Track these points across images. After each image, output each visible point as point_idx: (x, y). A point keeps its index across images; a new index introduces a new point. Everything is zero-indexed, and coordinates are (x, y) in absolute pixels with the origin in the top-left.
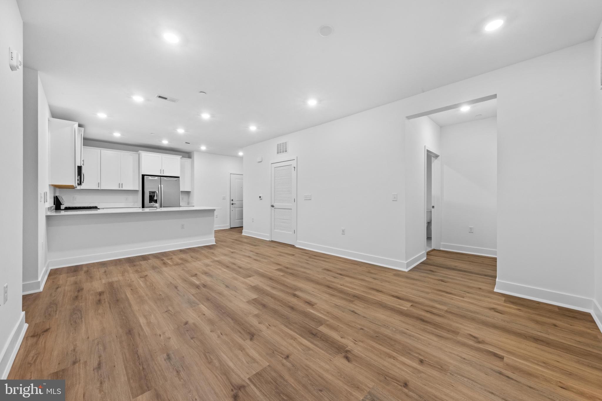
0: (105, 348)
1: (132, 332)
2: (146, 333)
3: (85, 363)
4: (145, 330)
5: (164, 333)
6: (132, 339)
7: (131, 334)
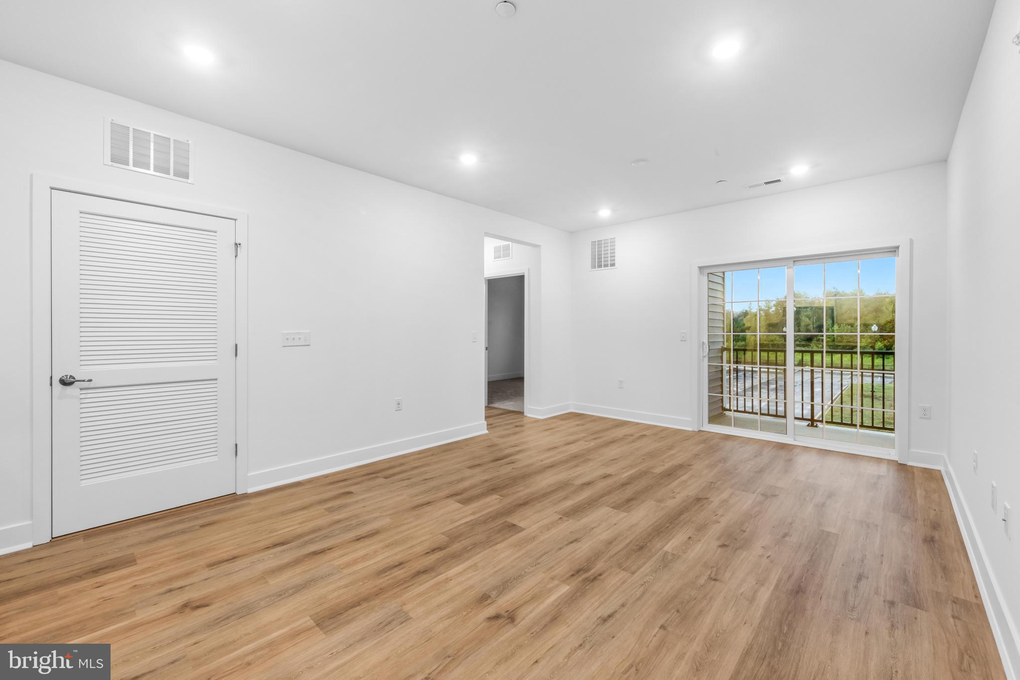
0: (846, 593)
1: (795, 587)
2: (780, 571)
3: (877, 593)
4: (777, 576)
5: (761, 556)
6: (804, 578)
7: (800, 586)
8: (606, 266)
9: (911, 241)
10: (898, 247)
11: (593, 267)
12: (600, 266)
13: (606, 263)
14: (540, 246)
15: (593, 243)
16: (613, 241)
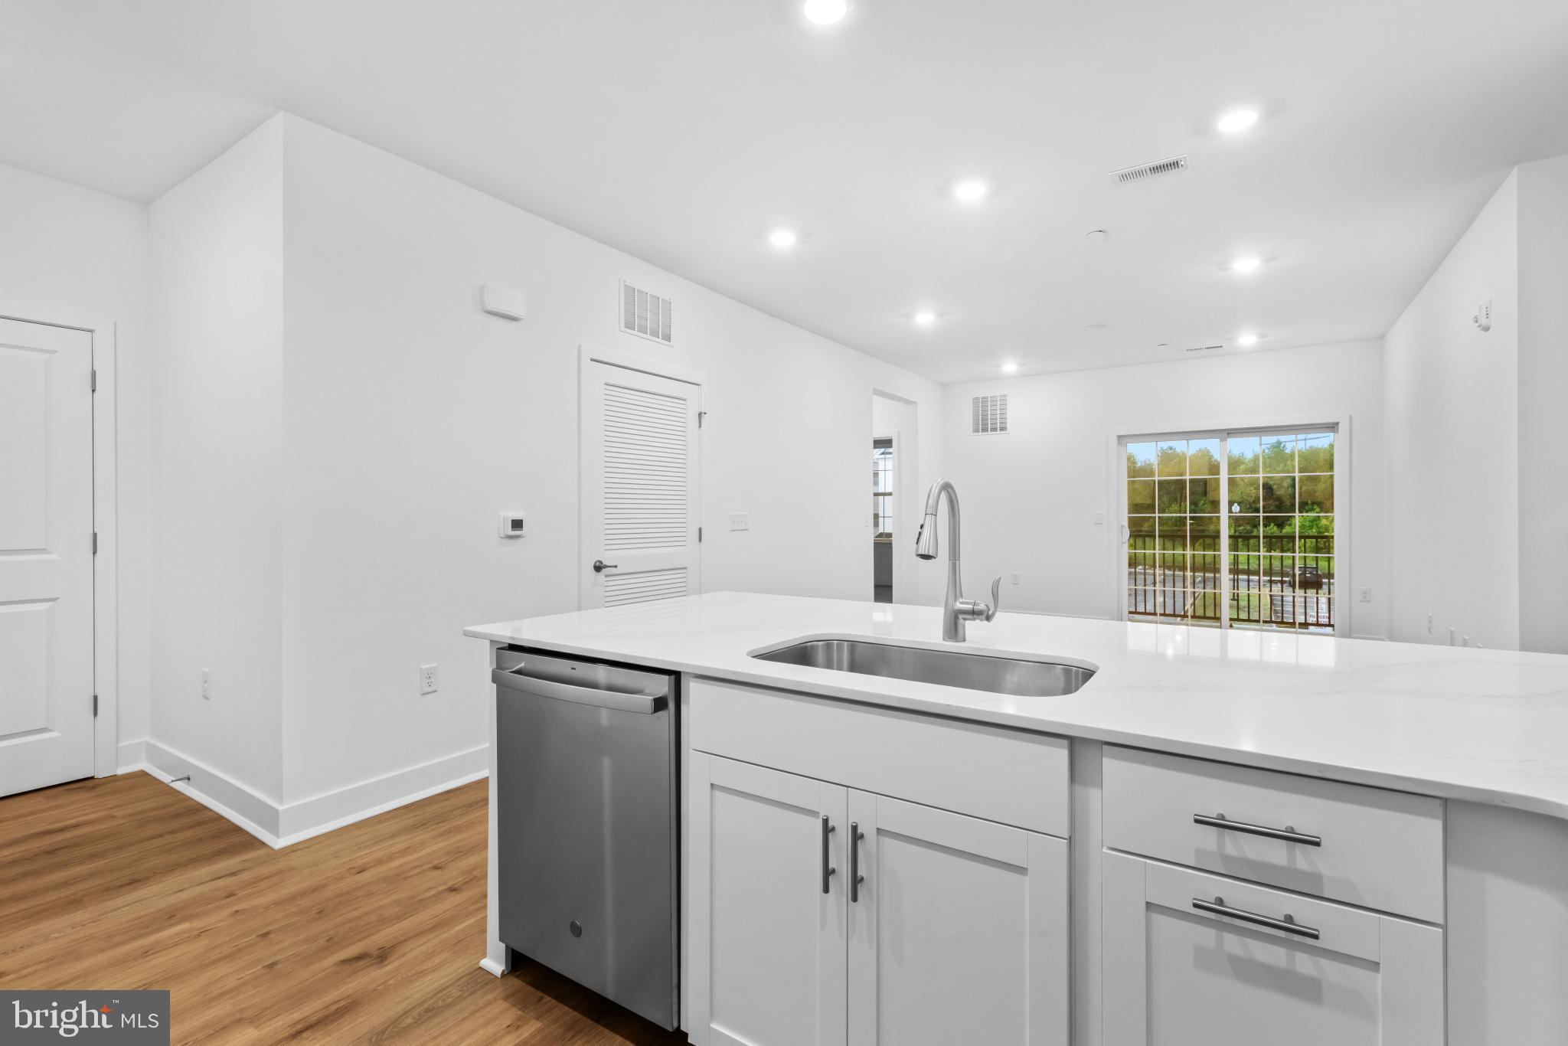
8: (994, 429)
9: (1351, 418)
10: (1337, 424)
11: (976, 430)
12: (985, 430)
13: (994, 426)
14: (916, 403)
15: (976, 400)
16: (1004, 398)
